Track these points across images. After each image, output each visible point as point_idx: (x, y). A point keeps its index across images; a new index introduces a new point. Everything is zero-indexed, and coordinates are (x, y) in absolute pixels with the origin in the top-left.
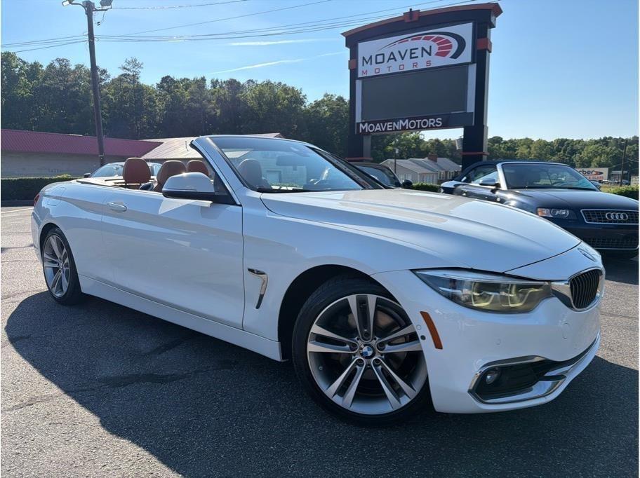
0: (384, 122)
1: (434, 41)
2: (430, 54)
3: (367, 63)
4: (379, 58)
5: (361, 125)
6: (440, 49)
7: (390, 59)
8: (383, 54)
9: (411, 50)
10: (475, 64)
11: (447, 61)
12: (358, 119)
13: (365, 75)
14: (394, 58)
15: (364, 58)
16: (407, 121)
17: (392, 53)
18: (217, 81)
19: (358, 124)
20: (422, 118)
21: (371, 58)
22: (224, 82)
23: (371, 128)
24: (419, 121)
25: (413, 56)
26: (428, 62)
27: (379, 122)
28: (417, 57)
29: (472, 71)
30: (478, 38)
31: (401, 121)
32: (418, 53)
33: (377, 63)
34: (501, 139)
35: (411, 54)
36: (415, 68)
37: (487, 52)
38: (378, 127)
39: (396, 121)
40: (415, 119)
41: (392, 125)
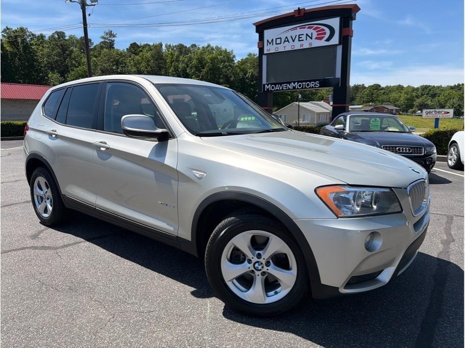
0: (281, 84)
1: (314, 29)
2: (311, 38)
3: (270, 44)
4: (277, 41)
5: (266, 86)
6: (318, 35)
7: (285, 41)
8: (281, 38)
9: (299, 35)
10: (341, 46)
11: (323, 43)
12: (264, 81)
13: (268, 52)
14: (288, 41)
15: (268, 41)
16: (296, 83)
17: (286, 37)
18: (170, 45)
19: (264, 85)
20: (306, 81)
21: (273, 40)
22: (175, 46)
23: (273, 88)
24: (304, 83)
25: (300, 39)
26: (310, 44)
27: (278, 84)
28: (303, 40)
29: (339, 50)
30: (344, 27)
31: (292, 83)
32: (304, 37)
33: (276, 44)
34: (380, 86)
35: (299, 38)
36: (302, 48)
37: (350, 37)
38: (277, 87)
39: (289, 83)
40: (302, 82)
41: (287, 86)
